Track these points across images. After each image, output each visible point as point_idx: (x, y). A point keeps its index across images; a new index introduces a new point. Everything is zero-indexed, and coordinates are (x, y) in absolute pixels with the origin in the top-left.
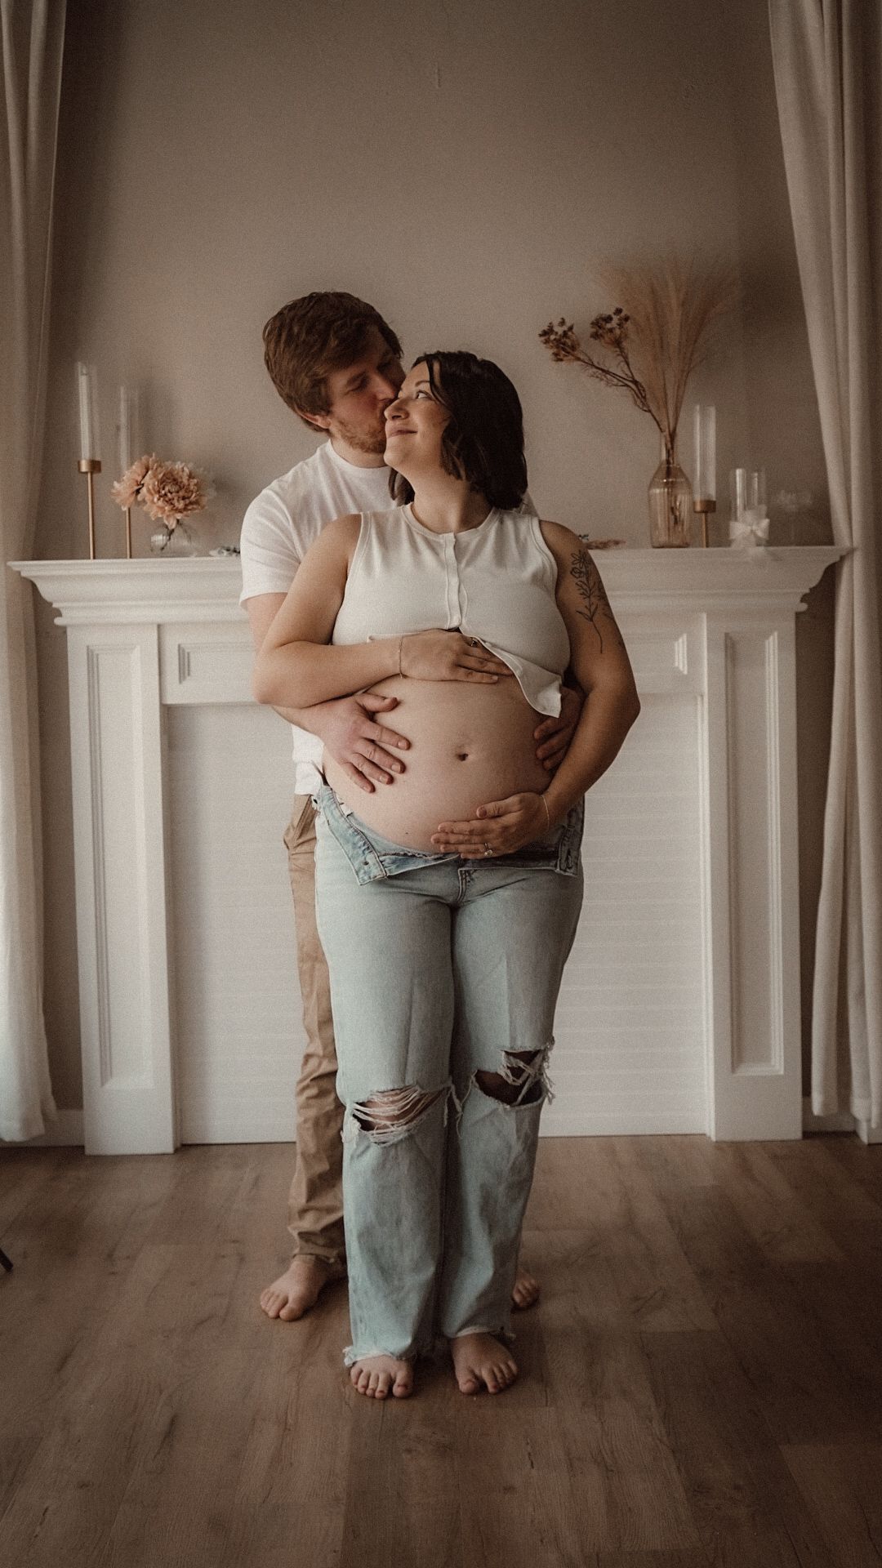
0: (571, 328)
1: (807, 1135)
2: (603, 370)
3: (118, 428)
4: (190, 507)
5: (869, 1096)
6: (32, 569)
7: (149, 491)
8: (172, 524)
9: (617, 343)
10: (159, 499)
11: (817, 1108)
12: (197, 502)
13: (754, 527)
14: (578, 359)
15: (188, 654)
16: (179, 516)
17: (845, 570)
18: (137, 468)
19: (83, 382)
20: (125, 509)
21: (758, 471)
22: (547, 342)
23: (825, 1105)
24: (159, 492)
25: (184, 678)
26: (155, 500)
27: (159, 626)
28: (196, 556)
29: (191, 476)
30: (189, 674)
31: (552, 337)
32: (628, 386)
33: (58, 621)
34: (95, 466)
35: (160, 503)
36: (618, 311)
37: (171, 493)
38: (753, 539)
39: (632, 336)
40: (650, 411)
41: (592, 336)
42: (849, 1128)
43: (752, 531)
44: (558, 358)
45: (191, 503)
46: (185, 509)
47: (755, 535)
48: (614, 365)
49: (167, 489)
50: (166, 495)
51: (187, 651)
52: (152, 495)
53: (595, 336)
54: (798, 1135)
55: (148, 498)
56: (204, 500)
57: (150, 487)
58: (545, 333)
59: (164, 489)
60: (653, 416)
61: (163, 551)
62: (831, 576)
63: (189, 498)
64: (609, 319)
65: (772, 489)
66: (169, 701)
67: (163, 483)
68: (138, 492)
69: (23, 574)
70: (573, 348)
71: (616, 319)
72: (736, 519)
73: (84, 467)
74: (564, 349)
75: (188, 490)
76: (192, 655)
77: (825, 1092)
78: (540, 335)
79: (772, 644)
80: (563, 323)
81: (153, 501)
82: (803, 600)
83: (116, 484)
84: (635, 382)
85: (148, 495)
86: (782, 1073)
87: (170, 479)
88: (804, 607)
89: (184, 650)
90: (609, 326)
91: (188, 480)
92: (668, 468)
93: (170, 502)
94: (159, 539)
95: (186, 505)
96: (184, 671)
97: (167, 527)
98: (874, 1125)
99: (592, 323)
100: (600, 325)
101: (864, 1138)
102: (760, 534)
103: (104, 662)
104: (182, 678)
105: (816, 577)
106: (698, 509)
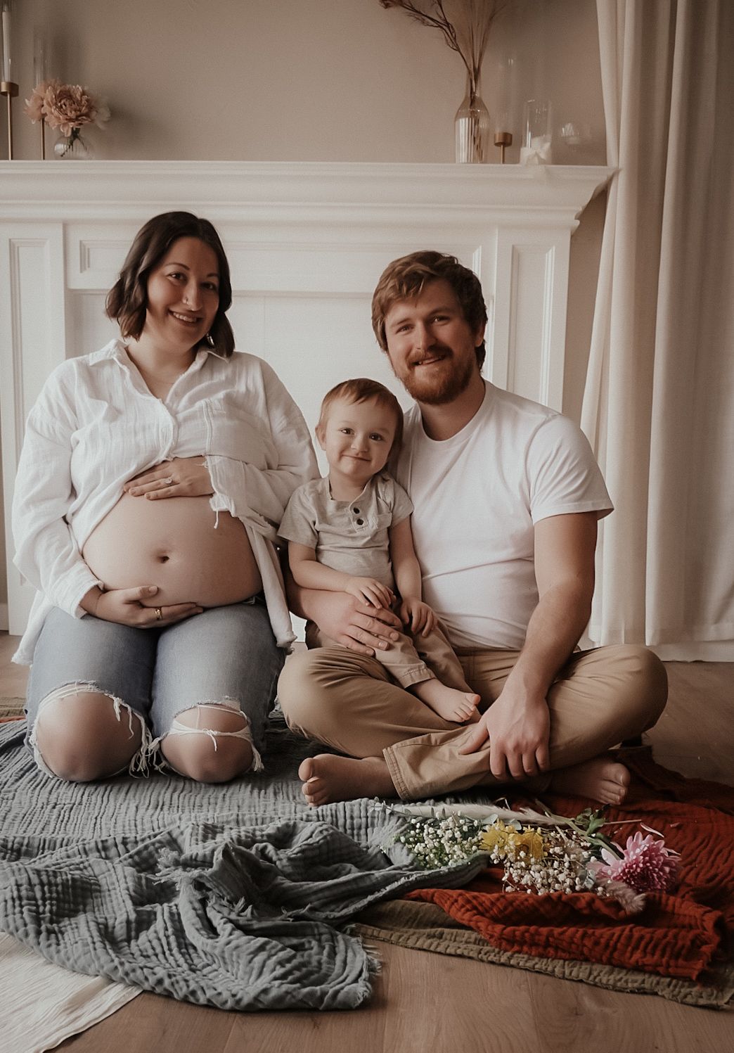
2: (422, 15)
4: (80, 118)
7: (48, 104)
10: (56, 110)
12: (87, 115)
13: (539, 152)
14: (402, 5)
15: (89, 249)
16: (73, 126)
24: (56, 104)
25: (85, 269)
26: (53, 110)
27: (65, 226)
29: (83, 93)
30: (89, 267)
32: (440, 29)
34: (13, 88)
35: (56, 113)
37: (65, 106)
38: (536, 160)
40: (458, 50)
43: (537, 154)
44: (386, 4)
45: (82, 115)
46: (77, 118)
47: (539, 157)
48: (431, 9)
49: (62, 102)
50: (61, 106)
51: (87, 246)
52: (51, 107)
56: (95, 116)
57: (49, 100)
59: (60, 102)
60: (461, 54)
61: (62, 157)
62: (602, 195)
63: (80, 110)
66: (73, 286)
67: (60, 97)
73: (4, 88)
75: (79, 103)
76: (91, 252)
79: (550, 256)
81: (51, 112)
83: (27, 102)
84: (448, 25)
85: (47, 107)
87: (66, 95)
88: (578, 224)
89: (84, 246)
91: (81, 97)
92: (472, 100)
93: (64, 112)
94: (61, 147)
95: (78, 117)
96: (85, 263)
97: (64, 136)
102: (543, 156)
103: (24, 254)
104: (83, 268)
105: (587, 195)
106: (497, 141)
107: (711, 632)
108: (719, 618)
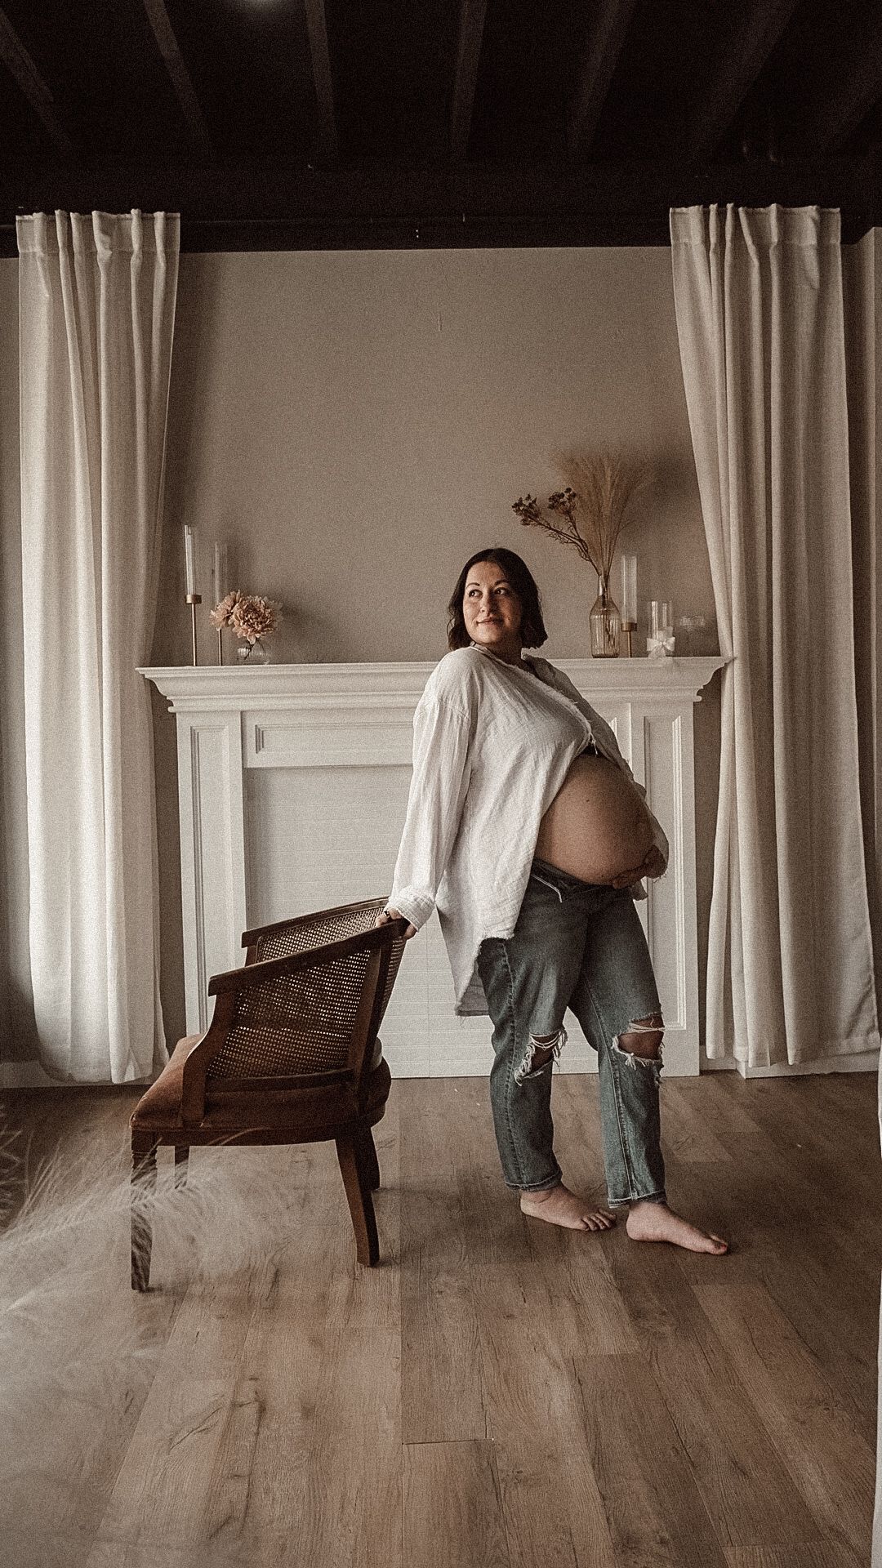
0: (534, 502)
1: (702, 1072)
2: (557, 531)
3: (213, 571)
4: (265, 629)
5: (747, 1044)
6: (151, 673)
7: (236, 617)
8: (253, 641)
9: (568, 512)
10: (244, 624)
11: (710, 1054)
12: (270, 626)
13: (664, 643)
14: (540, 524)
15: (263, 732)
16: (258, 635)
17: (729, 671)
18: (228, 601)
19: (188, 538)
20: (219, 630)
21: (668, 603)
22: (516, 511)
23: (716, 1051)
24: (244, 619)
25: (260, 749)
26: (241, 624)
27: (242, 712)
28: (269, 664)
29: (266, 607)
30: (263, 747)
31: (521, 508)
32: (575, 543)
33: (170, 709)
34: (197, 599)
35: (245, 626)
36: (569, 490)
37: (252, 619)
38: (663, 651)
39: (578, 505)
40: (590, 560)
41: (549, 507)
42: (732, 1067)
43: (663, 646)
44: (525, 522)
45: (267, 626)
46: (262, 630)
47: (666, 649)
48: (565, 527)
49: (249, 616)
50: (248, 621)
51: (261, 730)
52: (238, 620)
53: (552, 507)
54: (698, 1074)
55: (236, 622)
56: (275, 625)
57: (237, 615)
58: (516, 505)
59: (247, 616)
60: (593, 563)
61: (246, 661)
62: (719, 676)
63: (265, 622)
64: (562, 496)
65: (676, 615)
66: (249, 766)
67: (246, 612)
68: (228, 618)
69: (146, 676)
70: (536, 516)
71: (566, 495)
72: (652, 637)
73: (189, 600)
74: (530, 517)
75: (264, 617)
76: (265, 733)
77: (716, 1042)
78: (513, 507)
79: (677, 723)
80: (529, 497)
81: (239, 625)
82: (699, 694)
83: (213, 613)
84: (580, 540)
85: (235, 620)
86: (685, 1028)
87: (252, 608)
88: (700, 698)
89: (259, 730)
90: (561, 500)
91: (264, 610)
92: (604, 602)
93: (251, 626)
94: (243, 651)
95: (263, 628)
96: (259, 745)
97: (249, 642)
98: (750, 1066)
99: (550, 499)
100: (556, 499)
101: (744, 1075)
102: (669, 648)
103: (203, 737)
104: (258, 749)
105: (708, 678)
106: (625, 629)
107: (844, 1046)
108: (849, 1033)
